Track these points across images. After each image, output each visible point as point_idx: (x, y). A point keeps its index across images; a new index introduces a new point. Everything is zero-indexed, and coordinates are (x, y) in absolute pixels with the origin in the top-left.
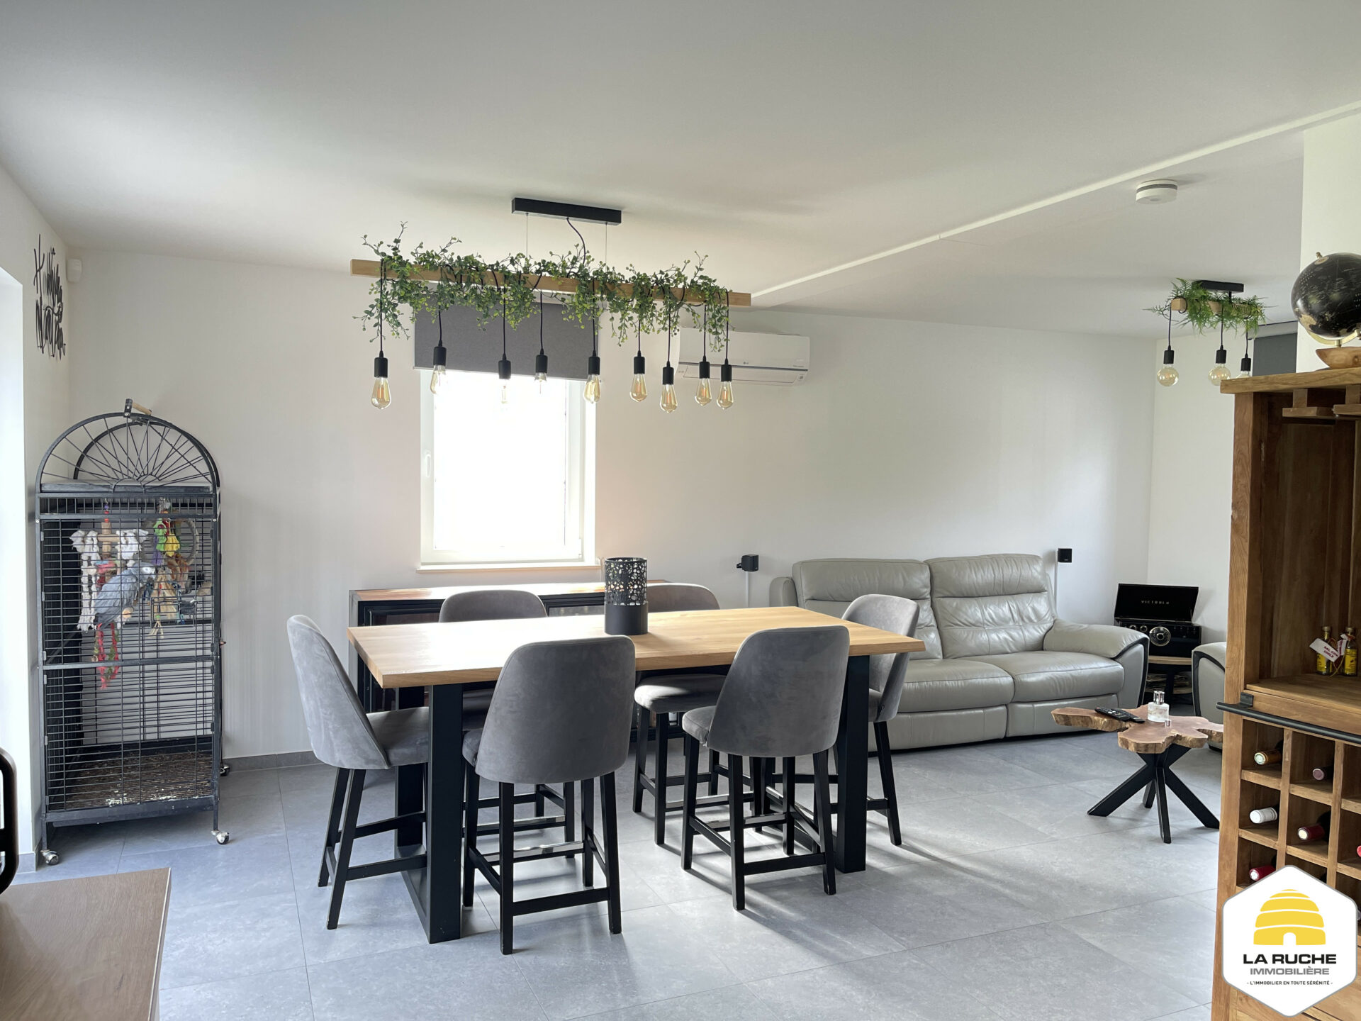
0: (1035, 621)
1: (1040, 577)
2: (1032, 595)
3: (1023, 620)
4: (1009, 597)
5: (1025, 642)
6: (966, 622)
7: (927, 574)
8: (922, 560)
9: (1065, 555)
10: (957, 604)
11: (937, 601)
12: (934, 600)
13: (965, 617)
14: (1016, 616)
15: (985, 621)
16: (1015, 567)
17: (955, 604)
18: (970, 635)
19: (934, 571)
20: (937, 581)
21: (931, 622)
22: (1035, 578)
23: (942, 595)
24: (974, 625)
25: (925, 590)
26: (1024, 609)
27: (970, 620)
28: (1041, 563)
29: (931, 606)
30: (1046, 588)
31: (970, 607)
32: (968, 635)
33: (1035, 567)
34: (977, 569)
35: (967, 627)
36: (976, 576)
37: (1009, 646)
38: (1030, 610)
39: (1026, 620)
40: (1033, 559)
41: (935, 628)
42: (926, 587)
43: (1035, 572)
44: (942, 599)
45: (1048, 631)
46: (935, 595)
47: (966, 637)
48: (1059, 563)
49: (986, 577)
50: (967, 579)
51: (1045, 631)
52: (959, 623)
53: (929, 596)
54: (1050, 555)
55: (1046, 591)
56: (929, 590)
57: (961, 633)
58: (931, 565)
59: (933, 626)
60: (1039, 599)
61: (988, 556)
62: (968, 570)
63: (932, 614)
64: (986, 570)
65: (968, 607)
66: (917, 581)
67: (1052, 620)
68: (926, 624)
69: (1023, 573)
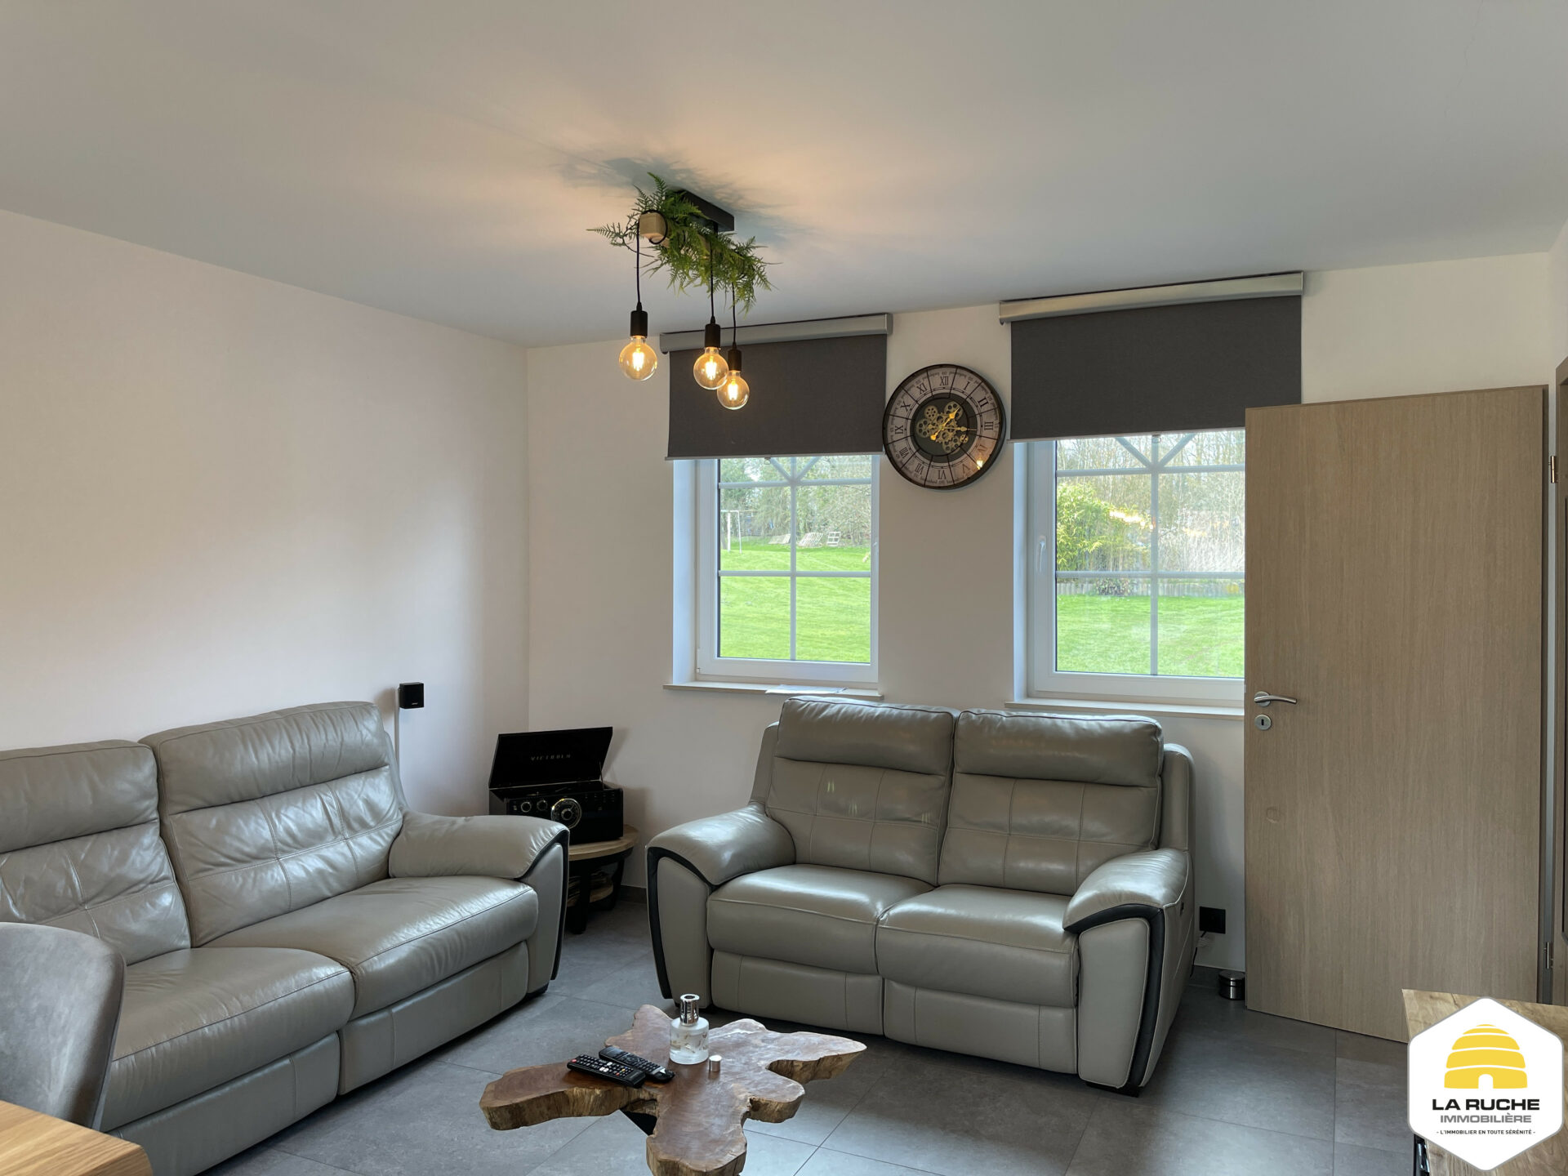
0: (372, 824)
1: (375, 741)
2: (363, 776)
3: (350, 827)
4: (323, 787)
5: (357, 868)
6: (238, 856)
7: (148, 768)
8: (136, 740)
9: (412, 696)
10: (218, 822)
11: (174, 822)
12: (168, 821)
13: (237, 844)
14: (336, 821)
15: (279, 844)
16: (331, 729)
17: (214, 822)
18: (250, 881)
19: (164, 758)
20: (172, 781)
21: (161, 871)
22: (367, 745)
23: (185, 808)
24: (256, 858)
25: (146, 803)
26: (351, 806)
27: (247, 849)
28: (375, 714)
29: (161, 835)
30: (386, 760)
31: (246, 824)
32: (245, 879)
33: (366, 723)
34: (257, 742)
35: (240, 866)
36: (257, 757)
37: (327, 883)
38: (361, 803)
39: (356, 825)
40: (358, 710)
41: (172, 883)
42: (146, 796)
43: (366, 731)
44: (184, 816)
45: (395, 839)
46: (170, 809)
47: (242, 886)
48: (401, 709)
49: (277, 757)
50: (238, 767)
51: (389, 840)
52: (223, 860)
53: (155, 815)
54: (387, 695)
55: (386, 765)
56: (154, 802)
57: (232, 879)
58: (155, 746)
59: (165, 878)
60: (377, 781)
61: (277, 712)
62: (241, 747)
63: (163, 853)
64: (276, 743)
65: (241, 823)
66: (126, 786)
67: (401, 817)
68: (150, 879)
69: (346, 738)
